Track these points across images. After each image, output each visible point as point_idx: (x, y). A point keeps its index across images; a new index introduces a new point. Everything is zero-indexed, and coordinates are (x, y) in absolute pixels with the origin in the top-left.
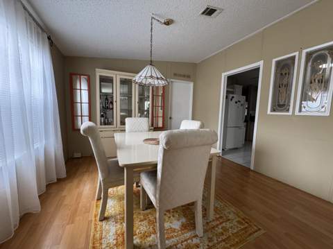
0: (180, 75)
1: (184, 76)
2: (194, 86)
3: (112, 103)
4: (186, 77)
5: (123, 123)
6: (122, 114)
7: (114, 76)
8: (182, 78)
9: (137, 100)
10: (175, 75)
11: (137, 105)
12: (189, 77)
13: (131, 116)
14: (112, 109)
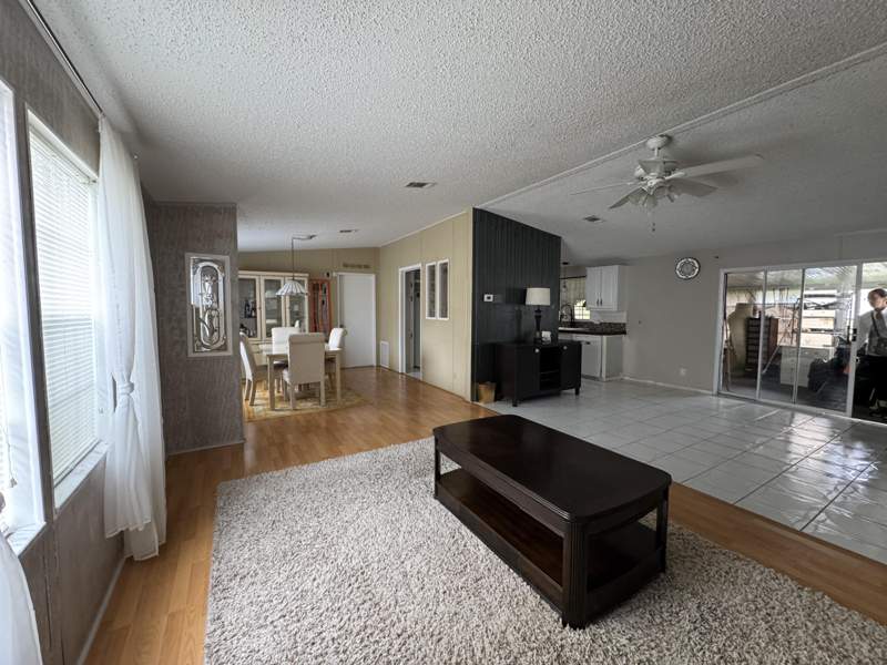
0: (353, 266)
1: (360, 266)
2: (377, 280)
3: (255, 309)
4: (364, 268)
5: (269, 335)
6: (269, 321)
7: (257, 278)
8: (358, 269)
9: (288, 306)
10: (346, 266)
11: (288, 310)
12: (367, 267)
13: (279, 325)
14: (256, 317)
